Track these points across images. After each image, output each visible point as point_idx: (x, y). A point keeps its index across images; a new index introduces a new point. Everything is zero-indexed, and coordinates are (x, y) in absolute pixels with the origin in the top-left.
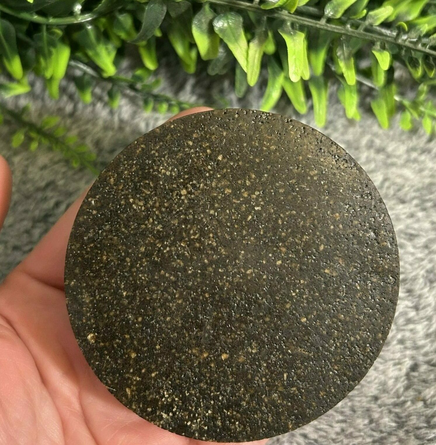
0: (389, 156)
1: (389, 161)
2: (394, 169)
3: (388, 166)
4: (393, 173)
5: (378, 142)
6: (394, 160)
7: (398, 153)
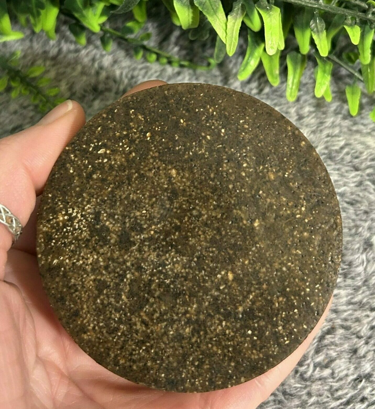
2: (358, 136)
4: (355, 140)
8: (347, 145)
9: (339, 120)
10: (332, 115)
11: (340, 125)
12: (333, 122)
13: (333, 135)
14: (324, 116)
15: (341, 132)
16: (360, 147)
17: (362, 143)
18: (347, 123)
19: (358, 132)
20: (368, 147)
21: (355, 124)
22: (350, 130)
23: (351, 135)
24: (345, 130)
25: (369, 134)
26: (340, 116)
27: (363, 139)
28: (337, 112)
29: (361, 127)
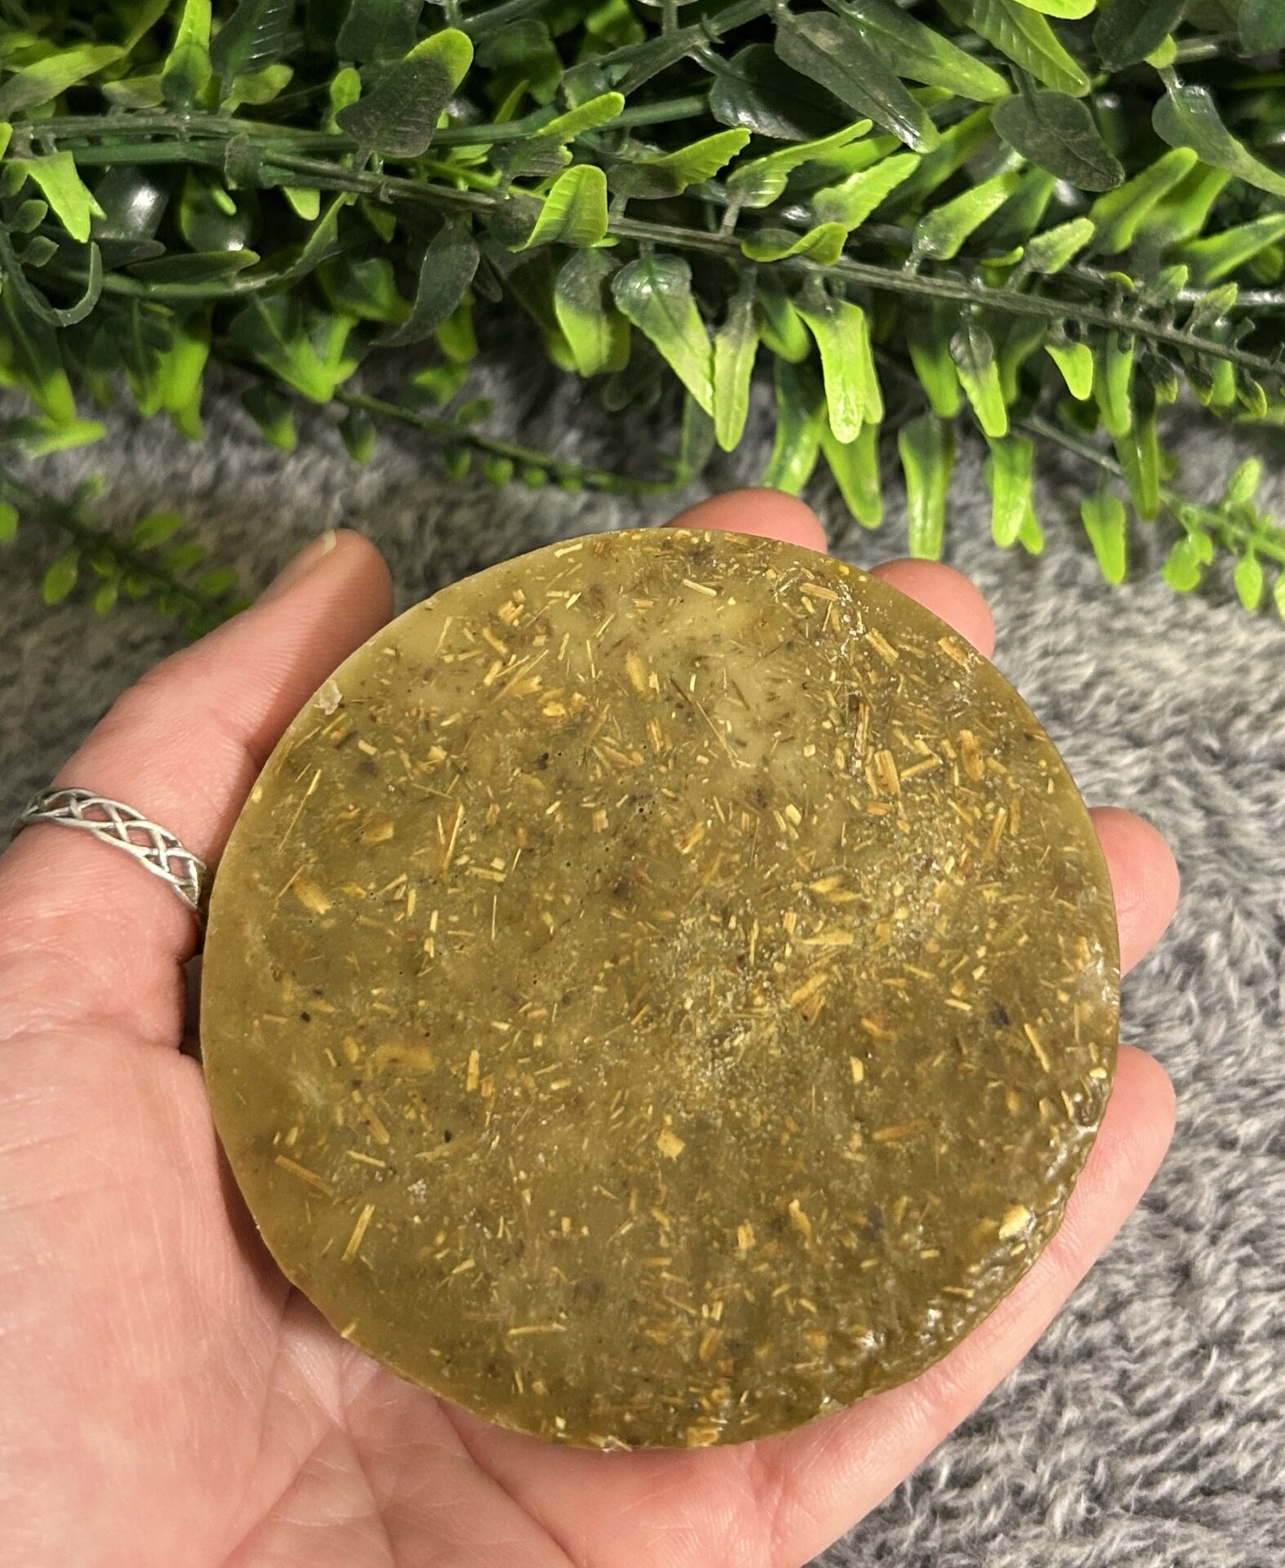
2: (1131, 647)
3: (1111, 635)
4: (1125, 657)
5: (1090, 571)
8: (1102, 674)
9: (1071, 602)
10: (1050, 589)
11: (1076, 619)
12: (1055, 613)
13: (1060, 648)
14: (1028, 595)
15: (1080, 638)
16: (1139, 679)
17: (1146, 665)
18: (1095, 610)
19: (1129, 633)
20: (1163, 676)
21: (1119, 610)
22: (1108, 631)
23: (1111, 644)
24: (1093, 631)
25: (1163, 637)
26: (1073, 593)
27: (1145, 653)
28: (1063, 580)
29: (1138, 619)
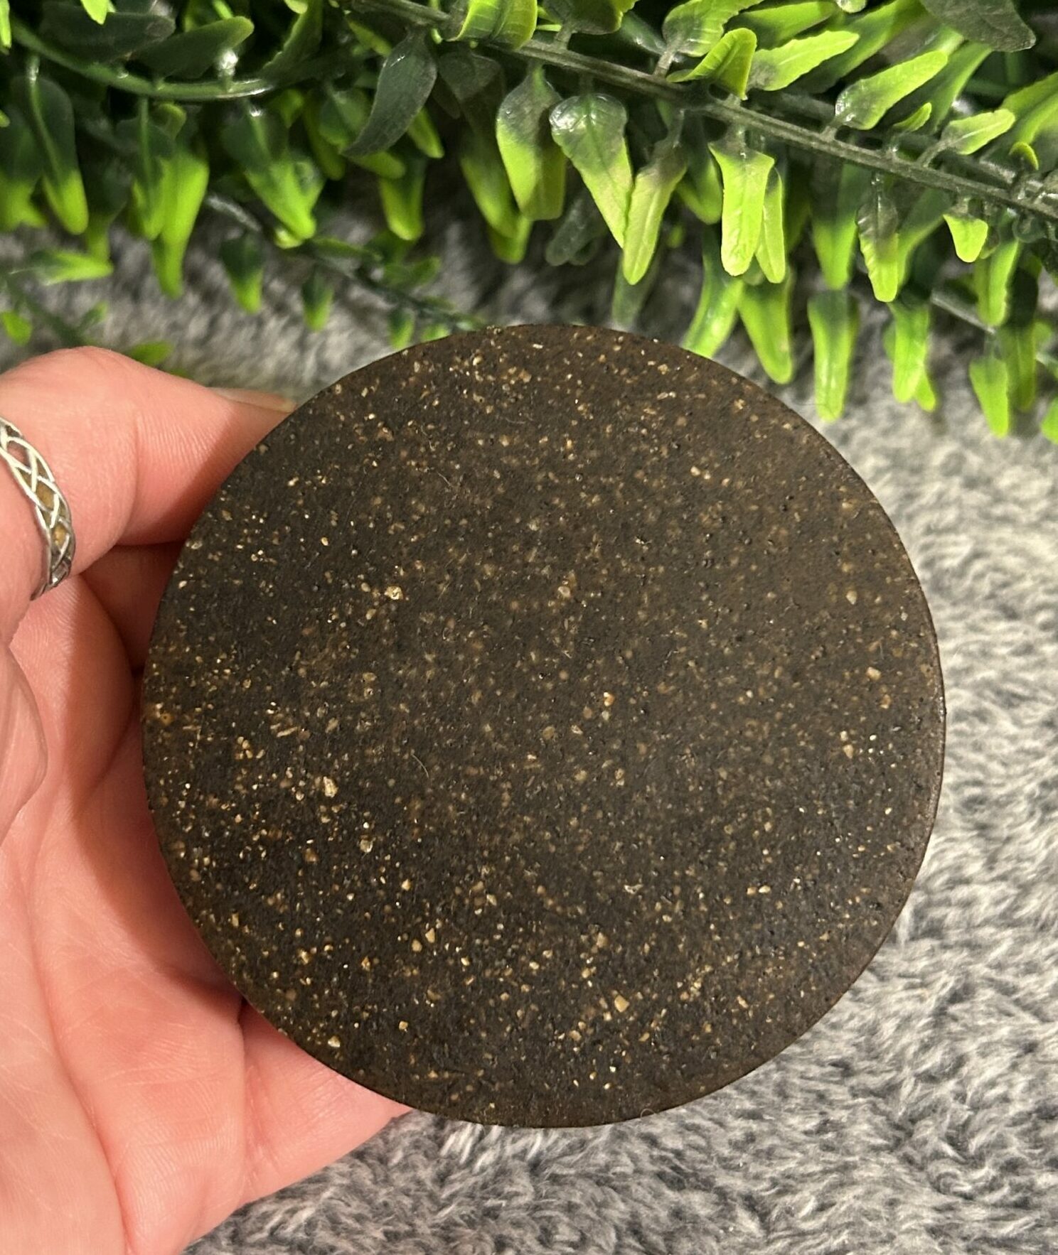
0: (998, 498)
1: (998, 511)
2: (1006, 532)
3: (990, 520)
4: (1000, 542)
5: (974, 461)
6: (1014, 509)
7: (1024, 494)
8: (976, 555)
9: (955, 488)
10: (936, 475)
11: (958, 502)
12: (940, 495)
13: (942, 525)
14: (915, 479)
15: (960, 519)
16: (1012, 562)
17: (1021, 551)
18: (977, 497)
19: (1006, 520)
20: (1034, 561)
22: (987, 516)
23: (989, 528)
24: (973, 514)
25: (1035, 526)
26: (957, 480)
27: (1019, 541)
28: (949, 469)
